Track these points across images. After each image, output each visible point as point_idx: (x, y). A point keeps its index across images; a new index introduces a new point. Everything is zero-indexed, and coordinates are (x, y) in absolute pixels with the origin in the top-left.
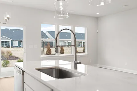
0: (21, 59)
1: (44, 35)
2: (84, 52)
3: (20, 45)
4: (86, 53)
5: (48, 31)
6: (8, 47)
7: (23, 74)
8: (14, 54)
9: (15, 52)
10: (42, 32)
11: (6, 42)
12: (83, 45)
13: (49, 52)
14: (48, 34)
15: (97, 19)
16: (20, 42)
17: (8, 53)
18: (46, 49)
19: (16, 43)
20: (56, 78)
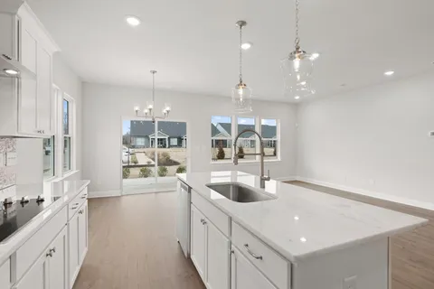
0: (182, 165)
1: (215, 131)
2: (275, 154)
3: (180, 144)
4: (279, 157)
5: (221, 124)
6: (164, 147)
7: (190, 192)
8: (173, 158)
9: (174, 154)
10: (212, 125)
11: (161, 139)
12: (273, 145)
13: (221, 156)
14: (220, 128)
15: (296, 106)
16: (180, 140)
17: (164, 155)
18: (217, 150)
19: (175, 142)
20: (234, 200)
